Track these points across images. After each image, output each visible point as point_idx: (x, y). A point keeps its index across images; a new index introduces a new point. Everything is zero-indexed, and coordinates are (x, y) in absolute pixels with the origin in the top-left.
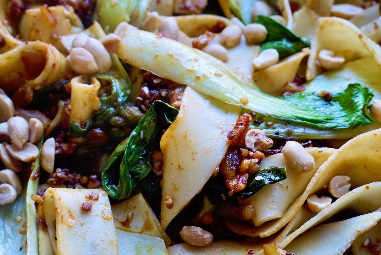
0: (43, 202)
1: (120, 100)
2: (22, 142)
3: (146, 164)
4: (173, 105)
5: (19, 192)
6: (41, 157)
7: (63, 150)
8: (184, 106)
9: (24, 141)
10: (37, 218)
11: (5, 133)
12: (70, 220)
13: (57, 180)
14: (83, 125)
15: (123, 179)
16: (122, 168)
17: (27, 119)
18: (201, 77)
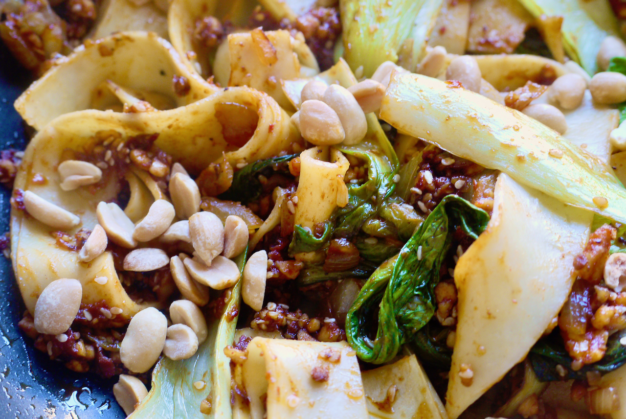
0: (244, 361)
1: (382, 191)
2: (212, 254)
3: (424, 303)
4: (476, 203)
5: (202, 339)
6: (242, 281)
7: (280, 273)
8: (500, 207)
9: (216, 253)
10: (232, 388)
11: (183, 239)
12: (291, 397)
13: (268, 322)
14: (319, 231)
15: (385, 329)
16: (384, 309)
17: (222, 216)
18: (526, 158)
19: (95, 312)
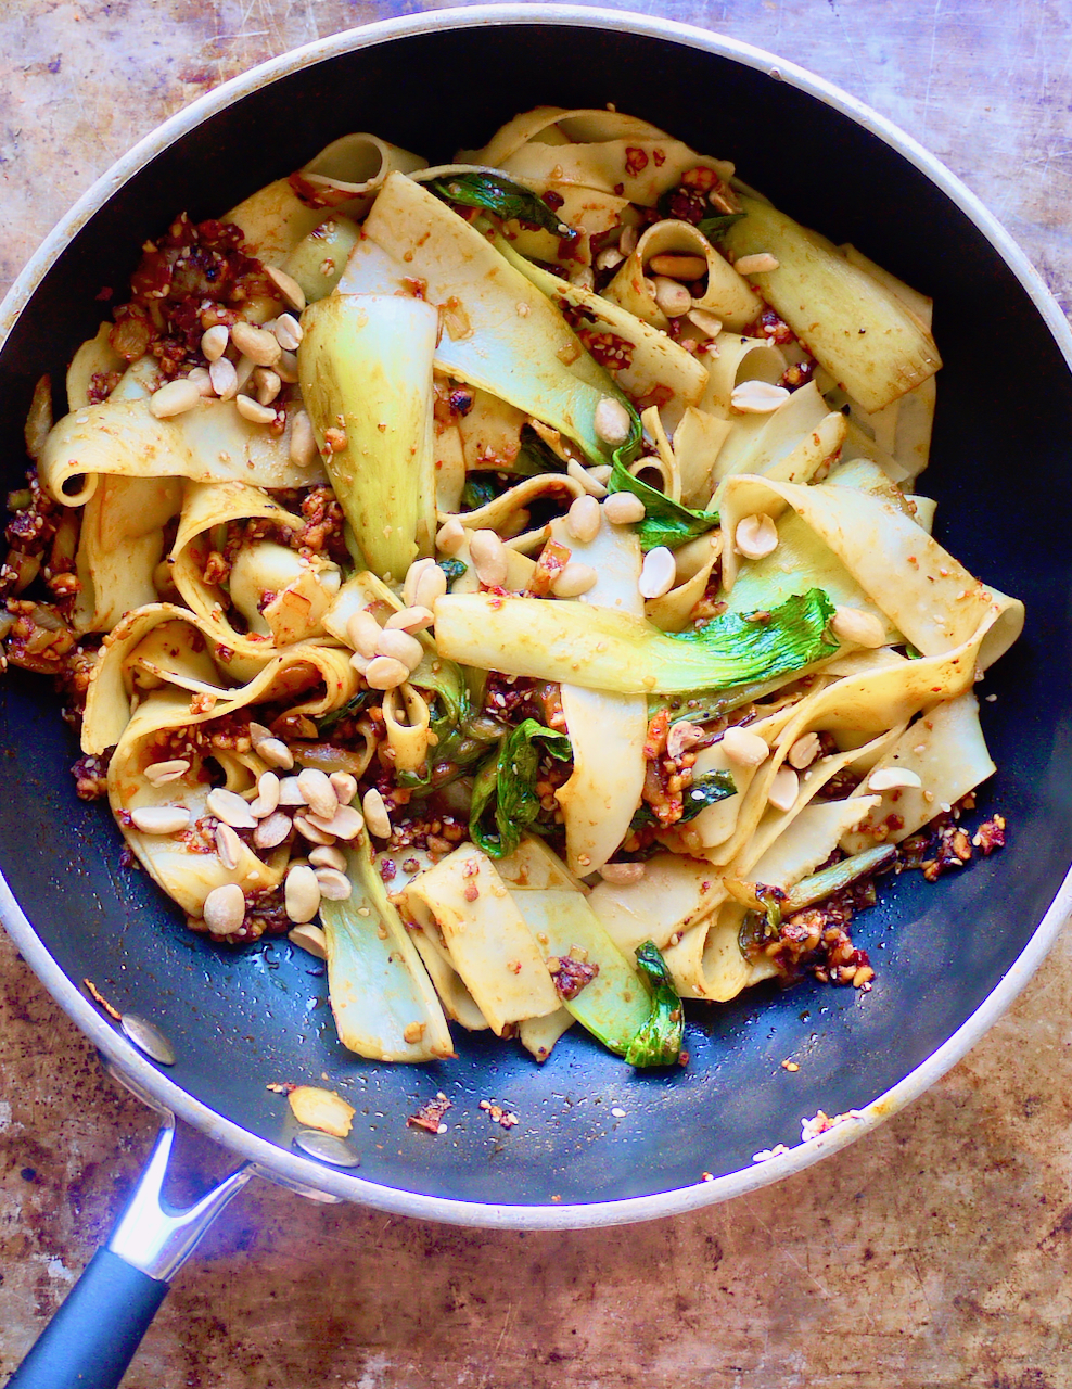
0: (407, 901)
2: (330, 809)
5: (352, 879)
6: (368, 824)
7: (396, 804)
9: (333, 805)
11: (298, 802)
14: (423, 774)
18: (580, 665)
19: (255, 897)
